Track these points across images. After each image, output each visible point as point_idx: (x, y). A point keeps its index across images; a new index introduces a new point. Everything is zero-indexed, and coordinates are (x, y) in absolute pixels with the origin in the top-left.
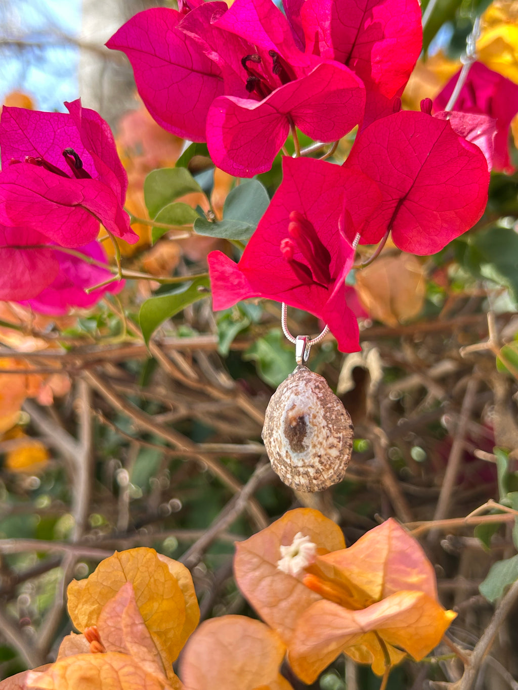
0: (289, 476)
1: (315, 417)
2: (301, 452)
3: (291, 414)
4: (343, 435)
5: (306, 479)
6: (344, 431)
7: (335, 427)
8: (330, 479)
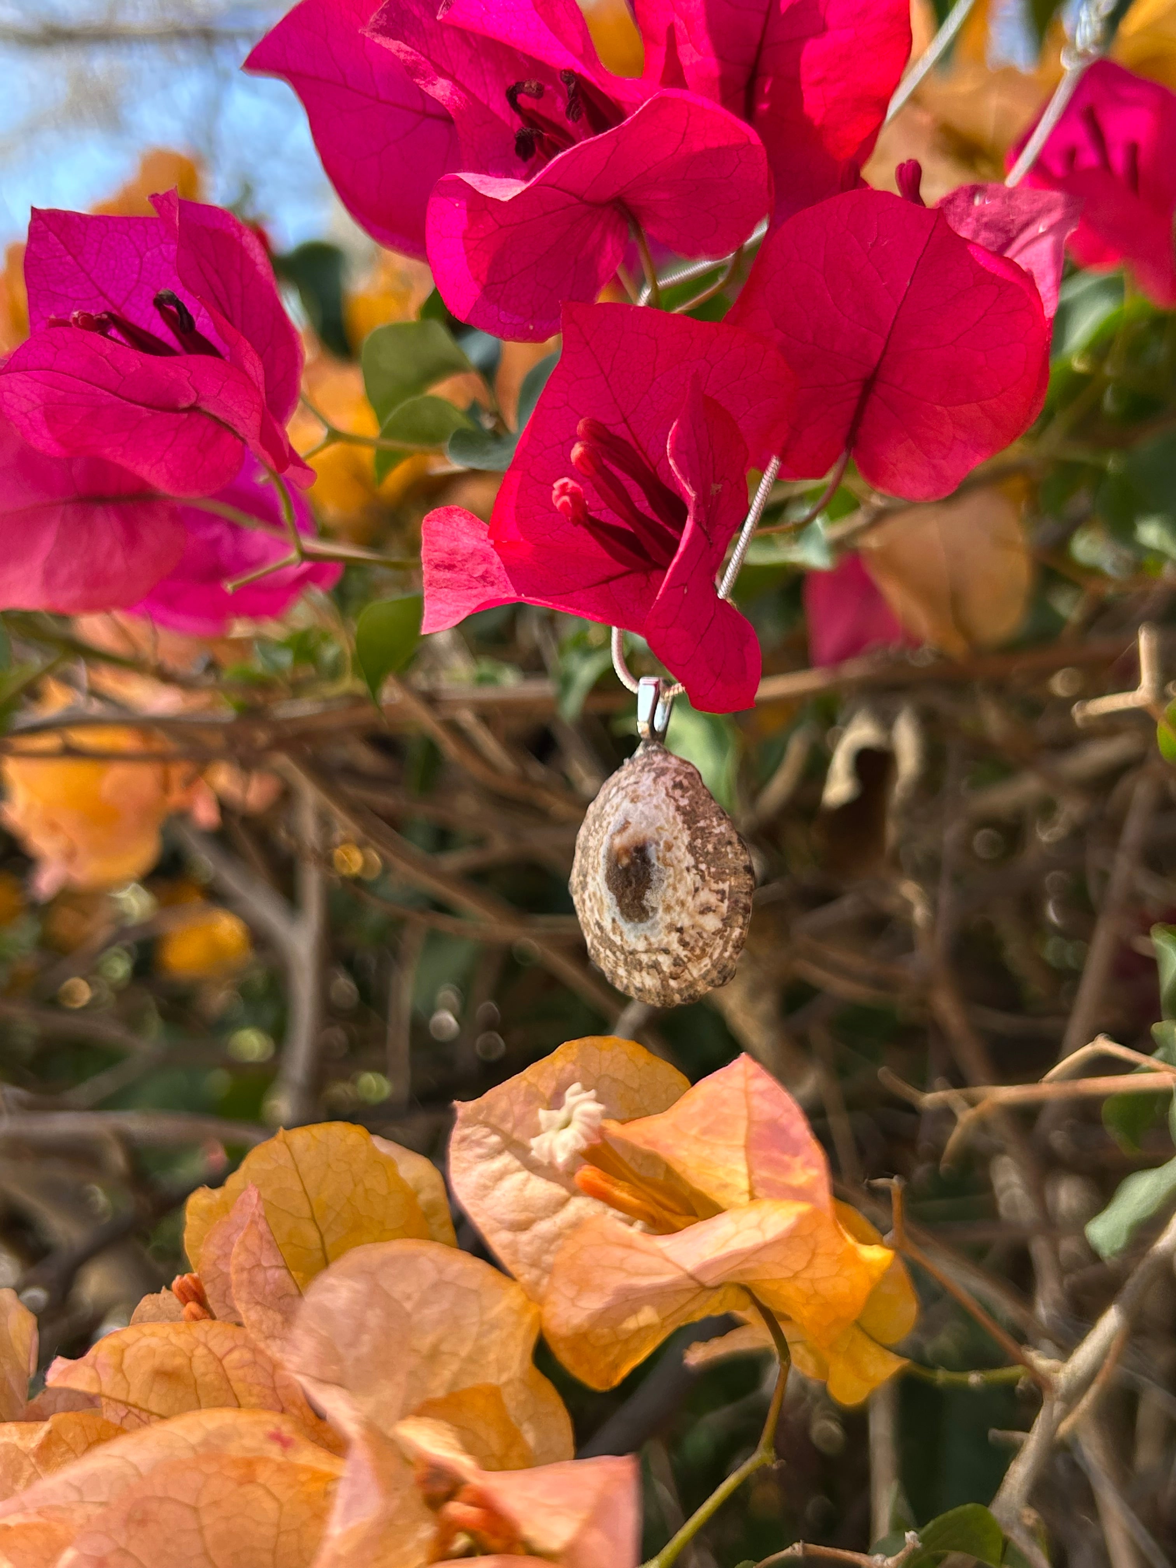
0: (621, 971)
1: (669, 847)
2: (641, 921)
3: (618, 841)
4: (730, 886)
5: (655, 978)
6: (732, 879)
7: (713, 870)
8: (704, 978)
